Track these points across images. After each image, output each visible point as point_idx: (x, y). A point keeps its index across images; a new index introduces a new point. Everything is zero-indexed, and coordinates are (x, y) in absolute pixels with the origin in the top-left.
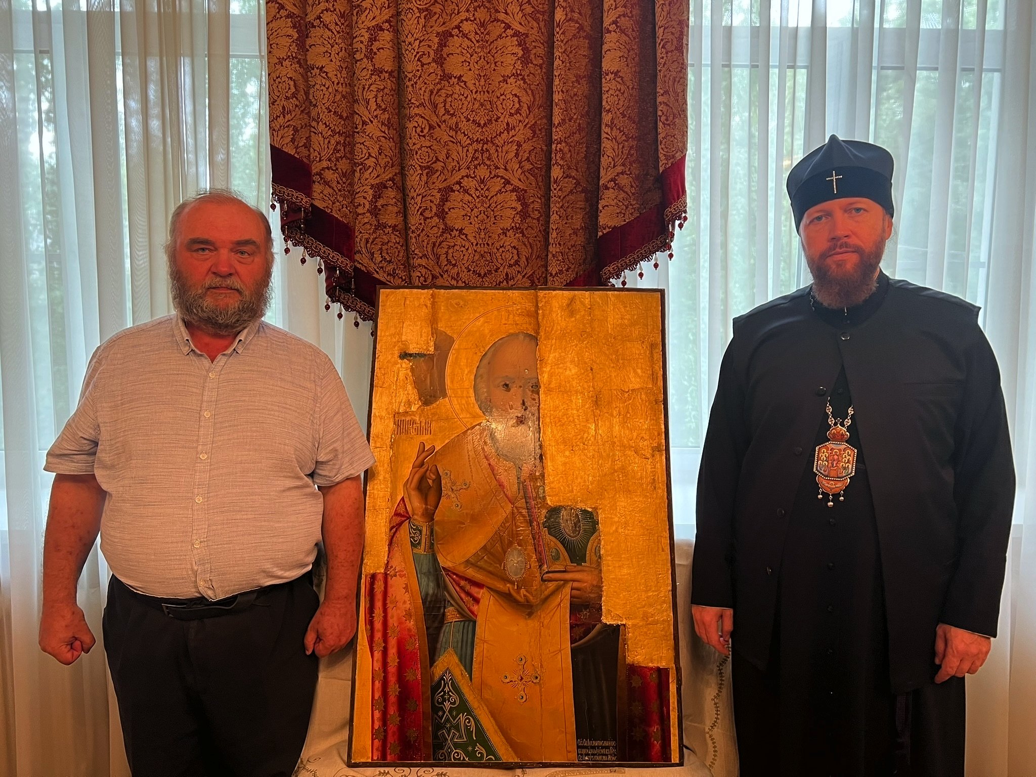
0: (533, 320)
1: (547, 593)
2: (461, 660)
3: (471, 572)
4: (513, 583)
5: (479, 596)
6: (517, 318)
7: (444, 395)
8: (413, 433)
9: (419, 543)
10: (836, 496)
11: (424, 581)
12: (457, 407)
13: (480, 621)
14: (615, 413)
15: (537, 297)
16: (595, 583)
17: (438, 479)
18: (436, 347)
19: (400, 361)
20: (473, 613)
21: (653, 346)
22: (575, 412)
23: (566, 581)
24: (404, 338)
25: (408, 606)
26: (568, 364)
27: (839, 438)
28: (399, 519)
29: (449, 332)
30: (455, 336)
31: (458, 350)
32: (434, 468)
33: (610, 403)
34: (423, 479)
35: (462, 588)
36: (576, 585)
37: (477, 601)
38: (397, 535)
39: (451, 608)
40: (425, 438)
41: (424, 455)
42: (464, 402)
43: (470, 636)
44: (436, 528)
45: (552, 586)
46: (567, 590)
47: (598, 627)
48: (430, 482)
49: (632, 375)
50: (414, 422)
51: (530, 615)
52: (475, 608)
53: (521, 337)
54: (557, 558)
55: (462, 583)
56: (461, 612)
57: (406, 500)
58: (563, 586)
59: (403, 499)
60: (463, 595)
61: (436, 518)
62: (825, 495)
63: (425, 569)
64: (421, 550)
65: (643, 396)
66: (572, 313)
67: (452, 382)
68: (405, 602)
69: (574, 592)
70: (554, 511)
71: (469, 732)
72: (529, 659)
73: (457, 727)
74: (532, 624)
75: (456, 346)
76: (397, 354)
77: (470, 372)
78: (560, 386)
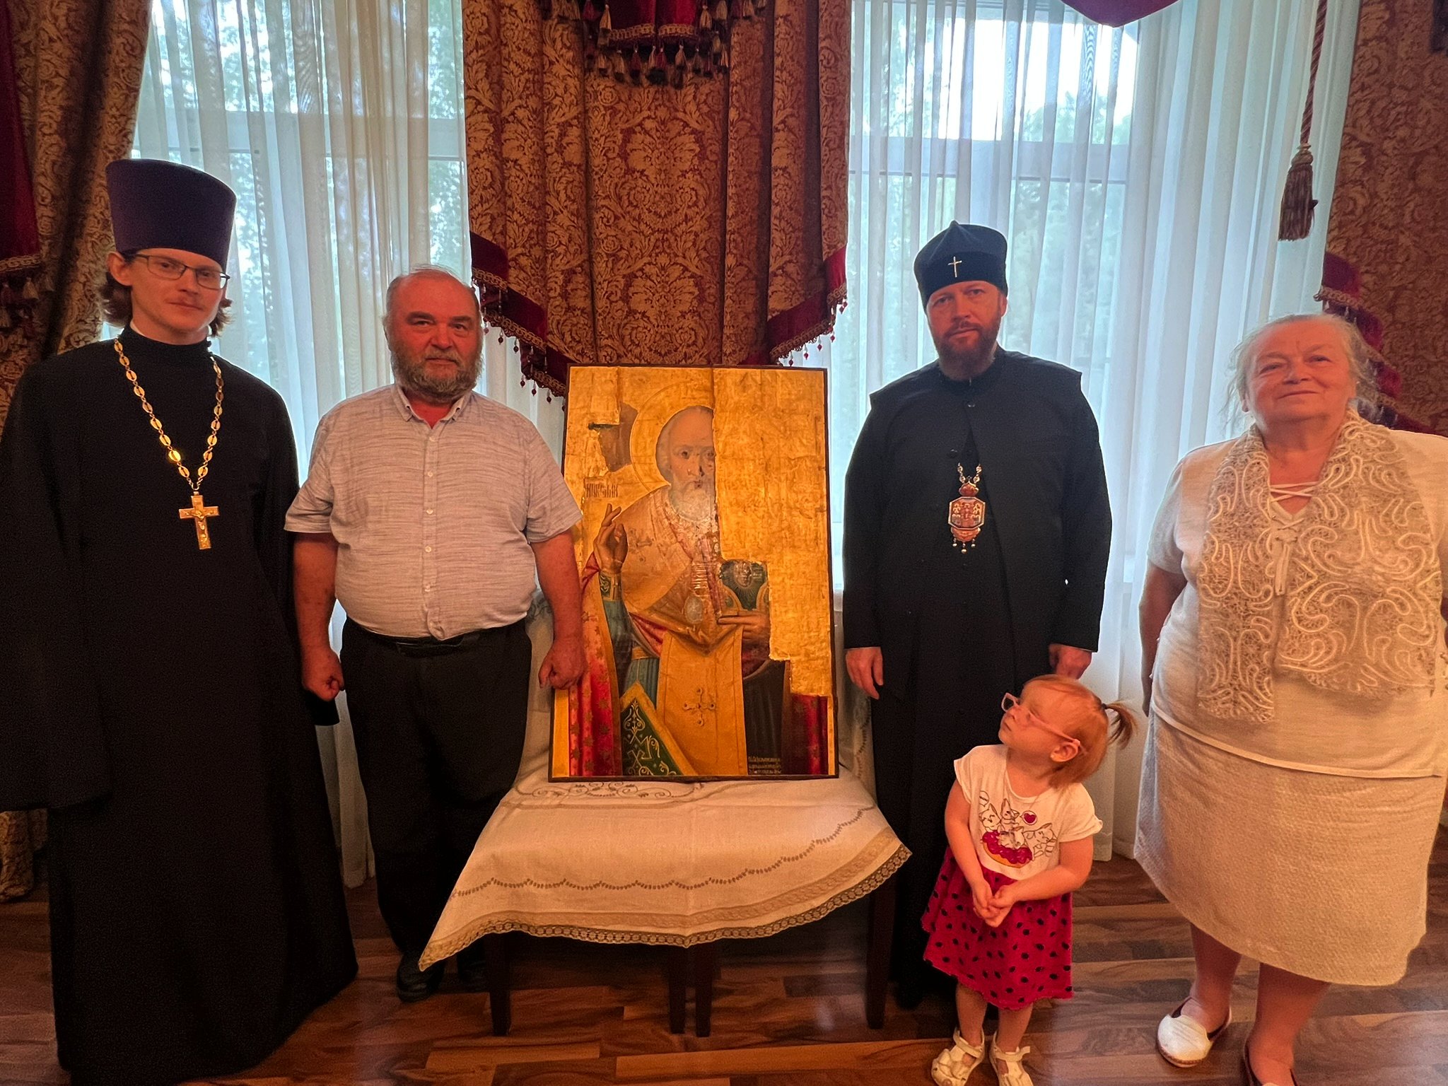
0: (708, 395)
1: (722, 634)
2: (646, 691)
3: (655, 617)
4: (691, 626)
5: (662, 637)
6: (694, 393)
7: (629, 461)
8: (601, 495)
9: (609, 592)
10: (969, 543)
11: (613, 625)
12: (641, 473)
13: (663, 658)
14: (783, 478)
15: (712, 374)
16: (763, 625)
17: (624, 538)
18: (621, 419)
19: (588, 430)
20: (656, 651)
21: (817, 419)
22: (747, 477)
23: (738, 625)
24: (592, 410)
25: (599, 645)
26: (741, 434)
27: (970, 494)
28: (589, 572)
29: (633, 406)
30: (638, 409)
31: (641, 422)
32: (620, 528)
33: (778, 469)
34: (611, 536)
35: (647, 631)
36: (747, 627)
37: (660, 641)
38: (589, 585)
39: (637, 648)
40: (612, 500)
41: (611, 515)
42: (647, 468)
43: (654, 671)
44: (623, 579)
45: (725, 628)
46: (739, 632)
47: (766, 662)
48: (617, 539)
49: (798, 444)
50: (602, 486)
51: (707, 652)
52: (659, 647)
53: (699, 410)
54: (730, 605)
55: (647, 626)
56: (646, 651)
57: (596, 555)
58: (736, 628)
59: (593, 554)
60: (648, 637)
61: (623, 570)
62: (960, 543)
63: (614, 613)
64: (610, 599)
65: (808, 463)
66: (744, 389)
67: (636, 451)
68: (596, 643)
69: (747, 634)
70: (727, 565)
71: (654, 752)
72: (706, 690)
73: (644, 748)
74: (709, 661)
75: (639, 417)
76: (586, 422)
77: (652, 441)
78: (734, 454)
